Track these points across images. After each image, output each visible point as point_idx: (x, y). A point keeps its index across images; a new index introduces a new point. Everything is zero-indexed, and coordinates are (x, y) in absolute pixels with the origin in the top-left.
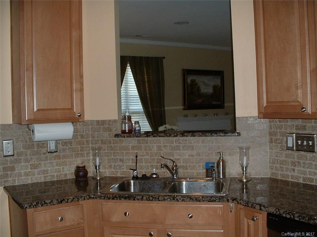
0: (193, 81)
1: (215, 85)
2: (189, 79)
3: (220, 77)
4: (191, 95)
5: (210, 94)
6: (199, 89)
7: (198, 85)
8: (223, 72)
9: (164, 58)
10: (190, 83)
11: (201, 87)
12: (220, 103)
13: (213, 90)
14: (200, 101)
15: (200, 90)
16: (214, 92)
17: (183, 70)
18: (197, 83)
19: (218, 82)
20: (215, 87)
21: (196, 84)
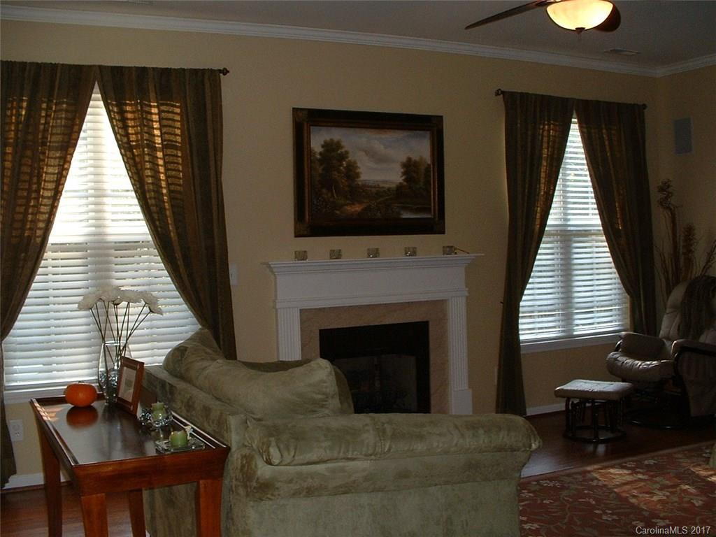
0: (331, 148)
1: (409, 159)
2: (318, 140)
3: (428, 134)
4: (324, 191)
5: (394, 186)
6: (352, 172)
7: (351, 158)
8: (440, 119)
9: (225, 72)
10: (321, 154)
11: (359, 165)
12: (429, 216)
13: (404, 174)
14: (358, 208)
15: (358, 175)
16: (406, 180)
17: (296, 111)
18: (347, 152)
19: (421, 149)
20: (410, 167)
21: (343, 157)
